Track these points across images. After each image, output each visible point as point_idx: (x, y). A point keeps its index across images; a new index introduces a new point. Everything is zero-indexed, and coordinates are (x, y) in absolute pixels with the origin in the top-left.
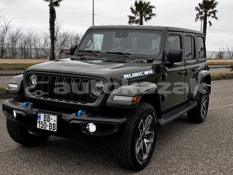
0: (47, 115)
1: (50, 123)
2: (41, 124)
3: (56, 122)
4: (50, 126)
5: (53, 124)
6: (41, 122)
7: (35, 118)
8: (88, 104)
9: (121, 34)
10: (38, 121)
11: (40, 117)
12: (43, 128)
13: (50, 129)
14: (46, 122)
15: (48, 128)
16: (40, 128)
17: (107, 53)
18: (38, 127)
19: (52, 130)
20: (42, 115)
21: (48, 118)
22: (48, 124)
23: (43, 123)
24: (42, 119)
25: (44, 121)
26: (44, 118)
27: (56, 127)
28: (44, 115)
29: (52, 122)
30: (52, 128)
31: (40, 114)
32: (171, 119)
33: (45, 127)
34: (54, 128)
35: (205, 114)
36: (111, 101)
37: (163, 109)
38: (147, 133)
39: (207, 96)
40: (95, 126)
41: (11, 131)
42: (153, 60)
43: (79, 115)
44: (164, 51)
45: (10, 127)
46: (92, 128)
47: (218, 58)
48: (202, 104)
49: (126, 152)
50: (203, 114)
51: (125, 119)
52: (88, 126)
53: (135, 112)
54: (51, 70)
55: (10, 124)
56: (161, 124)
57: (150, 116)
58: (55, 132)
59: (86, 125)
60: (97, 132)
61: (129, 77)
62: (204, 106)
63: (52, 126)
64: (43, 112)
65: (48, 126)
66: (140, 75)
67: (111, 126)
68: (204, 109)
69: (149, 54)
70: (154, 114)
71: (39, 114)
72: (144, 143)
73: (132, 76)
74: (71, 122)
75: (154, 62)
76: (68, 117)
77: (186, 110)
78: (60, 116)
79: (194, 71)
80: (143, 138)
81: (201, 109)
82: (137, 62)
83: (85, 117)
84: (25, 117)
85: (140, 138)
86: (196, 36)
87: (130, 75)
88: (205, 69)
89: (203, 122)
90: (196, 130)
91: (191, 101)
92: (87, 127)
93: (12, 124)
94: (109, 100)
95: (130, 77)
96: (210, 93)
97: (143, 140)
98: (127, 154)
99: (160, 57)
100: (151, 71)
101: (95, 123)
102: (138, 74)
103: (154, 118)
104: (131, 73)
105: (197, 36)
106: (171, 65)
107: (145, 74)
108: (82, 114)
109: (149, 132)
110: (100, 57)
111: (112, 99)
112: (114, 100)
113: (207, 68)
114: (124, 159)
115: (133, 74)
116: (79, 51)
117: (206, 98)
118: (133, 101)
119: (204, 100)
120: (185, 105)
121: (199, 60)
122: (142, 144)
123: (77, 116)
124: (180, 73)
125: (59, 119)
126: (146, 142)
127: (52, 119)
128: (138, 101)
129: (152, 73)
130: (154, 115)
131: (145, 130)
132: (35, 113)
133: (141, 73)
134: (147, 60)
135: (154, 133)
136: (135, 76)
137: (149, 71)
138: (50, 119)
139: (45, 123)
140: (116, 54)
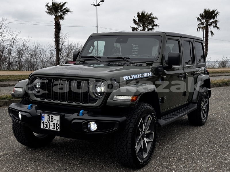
0: (50, 115)
1: (53, 123)
2: (45, 124)
3: (59, 122)
4: (53, 126)
5: (57, 124)
6: (45, 122)
7: (39, 119)
8: (89, 105)
9: (121, 40)
10: (42, 122)
11: (44, 117)
12: (47, 128)
13: (53, 129)
14: (50, 122)
15: (51, 128)
16: (44, 128)
17: (108, 58)
18: (42, 127)
19: (55, 130)
20: (46, 116)
21: (51, 119)
22: (51, 124)
23: (47, 123)
24: (46, 120)
25: (48, 121)
26: (48, 118)
27: (59, 127)
28: (48, 116)
29: (55, 122)
30: (56, 128)
31: (44, 115)
32: (170, 120)
33: (49, 127)
34: (57, 128)
35: (205, 117)
36: (111, 101)
37: (163, 111)
38: (147, 132)
39: (207, 99)
40: (96, 125)
41: (16, 133)
42: (152, 63)
43: (80, 114)
44: (163, 55)
45: (16, 129)
46: (93, 127)
47: (221, 67)
48: (203, 107)
49: (126, 149)
50: (203, 117)
51: (124, 118)
52: (90, 124)
53: (135, 112)
54: (54, 73)
55: (16, 126)
56: (161, 125)
57: (149, 115)
58: (58, 131)
59: (87, 123)
60: (98, 131)
61: (128, 78)
62: (204, 110)
63: (55, 126)
64: (47, 113)
65: (51, 126)
66: (139, 77)
67: (111, 124)
68: (205, 112)
69: (148, 58)
70: (153, 113)
71: (42, 115)
72: (144, 142)
73: (131, 77)
74: (73, 122)
75: (153, 65)
76: (70, 117)
77: (186, 112)
78: (62, 116)
79: (194, 75)
80: (143, 137)
81: (202, 112)
82: (137, 65)
83: (86, 116)
84: (30, 118)
85: (140, 137)
86: (194, 42)
87: (129, 76)
88: (205, 74)
89: (204, 125)
90: (197, 132)
91: (191, 104)
92: (89, 126)
93: (17, 127)
94: (109, 100)
95: (130, 78)
96: (210, 97)
97: (143, 139)
98: (128, 152)
99: (159, 61)
100: (150, 73)
101: (96, 122)
102: (138, 76)
103: (154, 118)
104: (130, 74)
105: (196, 42)
106: (170, 69)
107: (145, 76)
108: (83, 114)
109: (149, 131)
110: (101, 62)
111: (112, 98)
112: (114, 100)
113: (206, 72)
114: (124, 157)
115: (132, 76)
116: (82, 57)
117: (206, 102)
118: (132, 100)
119: (205, 103)
120: (185, 108)
121: (198, 64)
122: (142, 143)
123: (79, 115)
124: (179, 77)
125: (62, 119)
126: (146, 141)
127: (55, 119)
128: (137, 100)
129: (151, 75)
130: (154, 115)
131: (145, 129)
132: (39, 114)
133: (140, 75)
134: (147, 64)
135: (153, 133)
136: (134, 78)
137: (148, 73)
138: (53, 119)
139: (48, 123)
140: (117, 58)
